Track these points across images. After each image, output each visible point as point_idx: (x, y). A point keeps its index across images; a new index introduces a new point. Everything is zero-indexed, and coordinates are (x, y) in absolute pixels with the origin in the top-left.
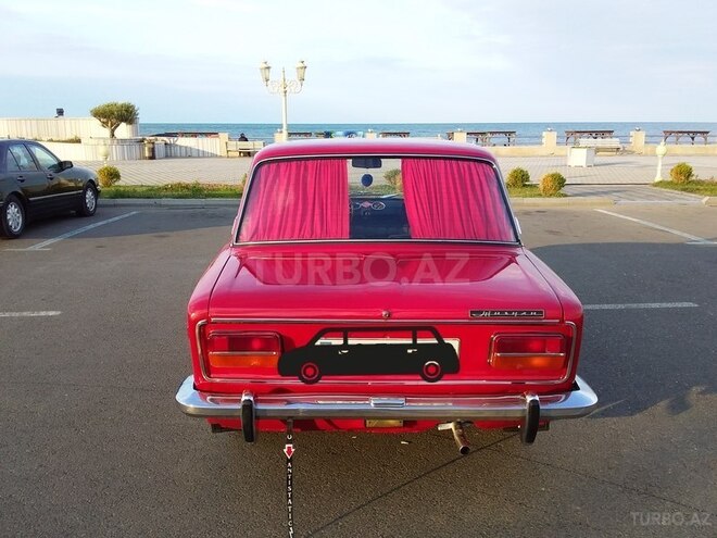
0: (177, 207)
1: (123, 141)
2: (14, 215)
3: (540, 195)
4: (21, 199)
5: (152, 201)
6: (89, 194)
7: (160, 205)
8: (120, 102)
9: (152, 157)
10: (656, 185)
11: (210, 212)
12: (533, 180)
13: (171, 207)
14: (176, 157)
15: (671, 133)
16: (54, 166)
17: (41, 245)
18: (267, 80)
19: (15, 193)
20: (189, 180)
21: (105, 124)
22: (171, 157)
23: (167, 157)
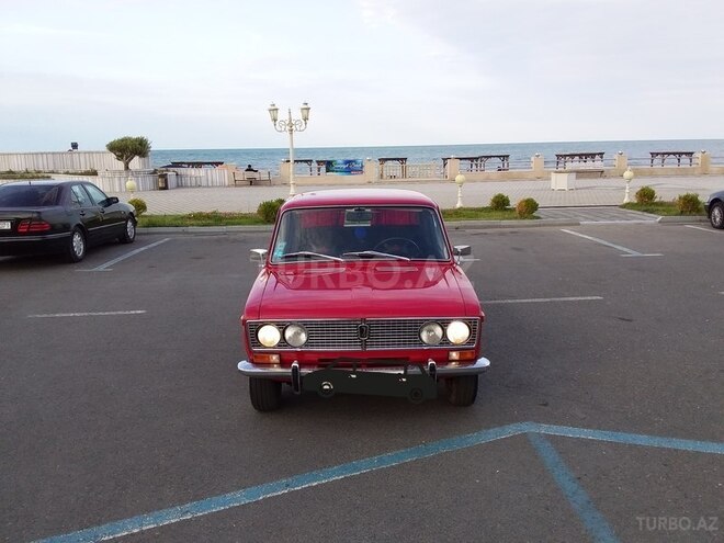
0: (204, 234)
1: (138, 172)
2: (78, 243)
3: (516, 218)
4: (82, 229)
5: (180, 229)
6: (130, 224)
7: (188, 233)
8: (135, 137)
9: (166, 188)
10: (621, 207)
11: (232, 237)
12: (513, 203)
13: (196, 234)
14: (186, 187)
15: (657, 154)
16: (103, 202)
17: (105, 266)
18: (275, 120)
19: (78, 225)
20: (207, 209)
21: (119, 158)
22: (182, 186)
23: (178, 186)
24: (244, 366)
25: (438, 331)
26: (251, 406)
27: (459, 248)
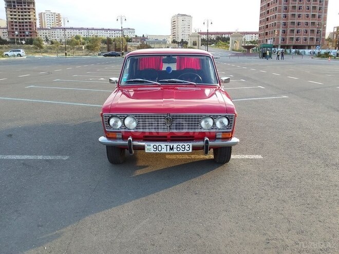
24: (102, 139)
25: (211, 122)
26: (109, 163)
27: (224, 78)
